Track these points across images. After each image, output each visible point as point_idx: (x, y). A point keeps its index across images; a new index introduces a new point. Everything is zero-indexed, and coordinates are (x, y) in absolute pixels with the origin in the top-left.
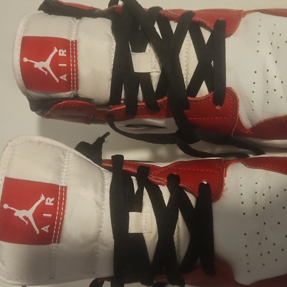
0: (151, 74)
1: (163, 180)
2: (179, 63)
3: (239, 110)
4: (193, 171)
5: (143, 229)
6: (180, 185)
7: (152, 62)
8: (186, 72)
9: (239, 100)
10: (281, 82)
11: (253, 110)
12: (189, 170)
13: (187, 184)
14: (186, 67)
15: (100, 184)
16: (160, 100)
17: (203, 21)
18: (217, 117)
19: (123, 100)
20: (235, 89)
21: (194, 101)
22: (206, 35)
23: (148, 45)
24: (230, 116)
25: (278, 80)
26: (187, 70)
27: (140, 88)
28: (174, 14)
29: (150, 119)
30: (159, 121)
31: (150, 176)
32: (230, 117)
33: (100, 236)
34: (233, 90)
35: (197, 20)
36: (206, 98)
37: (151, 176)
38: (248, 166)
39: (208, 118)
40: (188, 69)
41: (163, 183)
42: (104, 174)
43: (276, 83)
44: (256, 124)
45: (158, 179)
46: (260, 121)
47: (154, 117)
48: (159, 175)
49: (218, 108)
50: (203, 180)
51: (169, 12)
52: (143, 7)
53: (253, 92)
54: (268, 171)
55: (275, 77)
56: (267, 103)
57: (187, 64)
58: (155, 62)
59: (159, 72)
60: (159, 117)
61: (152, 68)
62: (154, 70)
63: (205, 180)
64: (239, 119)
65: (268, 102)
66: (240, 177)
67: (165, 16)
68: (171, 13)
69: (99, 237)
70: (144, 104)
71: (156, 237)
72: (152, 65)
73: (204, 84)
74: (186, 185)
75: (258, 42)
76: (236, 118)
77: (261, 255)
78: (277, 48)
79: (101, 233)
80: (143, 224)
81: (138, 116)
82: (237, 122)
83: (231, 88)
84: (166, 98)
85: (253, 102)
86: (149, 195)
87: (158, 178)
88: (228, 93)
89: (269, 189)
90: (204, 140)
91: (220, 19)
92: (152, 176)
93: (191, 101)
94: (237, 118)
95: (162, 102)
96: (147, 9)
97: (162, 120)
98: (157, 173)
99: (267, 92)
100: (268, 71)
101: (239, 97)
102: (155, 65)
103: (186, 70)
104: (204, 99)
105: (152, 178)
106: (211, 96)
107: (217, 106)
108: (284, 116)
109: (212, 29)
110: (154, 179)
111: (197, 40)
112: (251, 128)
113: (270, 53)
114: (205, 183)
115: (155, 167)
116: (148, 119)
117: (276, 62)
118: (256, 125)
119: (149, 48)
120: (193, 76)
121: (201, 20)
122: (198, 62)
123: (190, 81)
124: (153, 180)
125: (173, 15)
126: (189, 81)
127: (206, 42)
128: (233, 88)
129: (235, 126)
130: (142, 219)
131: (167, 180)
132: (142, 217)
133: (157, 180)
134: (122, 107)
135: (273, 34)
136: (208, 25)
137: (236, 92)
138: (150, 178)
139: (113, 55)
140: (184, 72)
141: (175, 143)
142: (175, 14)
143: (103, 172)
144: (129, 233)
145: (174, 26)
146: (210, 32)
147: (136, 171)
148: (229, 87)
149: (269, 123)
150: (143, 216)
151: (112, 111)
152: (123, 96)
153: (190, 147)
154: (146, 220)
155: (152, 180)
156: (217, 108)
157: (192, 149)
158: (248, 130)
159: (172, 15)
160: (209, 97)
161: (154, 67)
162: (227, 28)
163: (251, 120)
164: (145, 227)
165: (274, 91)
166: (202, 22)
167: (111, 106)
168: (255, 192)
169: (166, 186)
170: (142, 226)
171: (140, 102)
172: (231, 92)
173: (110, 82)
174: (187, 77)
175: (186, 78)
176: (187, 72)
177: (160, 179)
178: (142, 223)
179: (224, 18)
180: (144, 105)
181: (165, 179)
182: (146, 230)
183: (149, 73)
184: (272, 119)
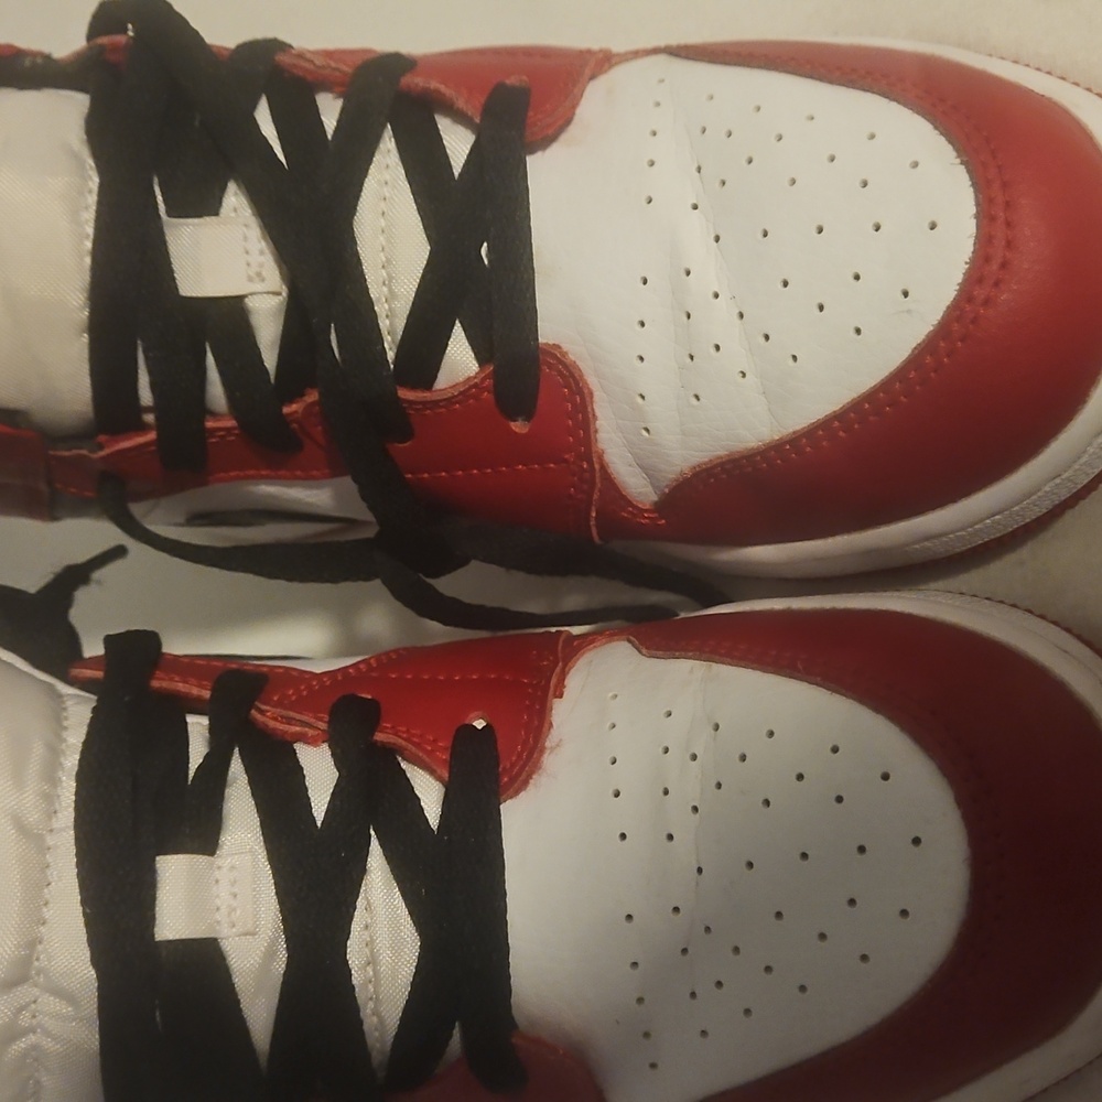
0: (250, 303)
1: (312, 721)
2: (357, 255)
3: (596, 431)
4: (441, 681)
5: (218, 922)
6: (379, 737)
7: (247, 253)
8: (385, 289)
9: (591, 394)
10: (736, 317)
11: (647, 430)
12: (426, 677)
13: (408, 731)
14: (383, 271)
15: (38, 750)
16: (294, 407)
17: (442, 88)
18: (524, 465)
19: (148, 410)
20: (576, 351)
21: (425, 404)
22: (458, 143)
23: (232, 187)
24: (566, 456)
25: (725, 309)
26: (388, 282)
27: (210, 359)
28: (330, 67)
29: (271, 484)
30: (308, 492)
31: (262, 712)
32: (566, 461)
33: (38, 959)
34: (565, 354)
35: (417, 85)
36: (469, 391)
37: (264, 707)
38: (644, 651)
39: (489, 471)
40: (391, 278)
41: (311, 732)
42: (65, 709)
43: (718, 321)
44: (667, 486)
45: (289, 721)
46: (682, 473)
47: (285, 478)
48: (300, 705)
49: (519, 427)
50: (472, 715)
51: (308, 56)
52: (208, 40)
53: (642, 359)
54: (714, 665)
55: (716, 296)
56: (694, 401)
57: (388, 261)
58: (262, 253)
59: (279, 294)
60: (307, 476)
61: (250, 279)
62: (258, 287)
63: (480, 713)
64: (604, 468)
65: (697, 397)
66: (610, 695)
67: (295, 71)
68: (317, 62)
69: (36, 964)
70: (231, 423)
71: (278, 950)
72: (248, 264)
73: (458, 334)
74: (403, 739)
75: (652, 164)
76: (591, 463)
77: (693, 995)
78: (717, 184)
79: (40, 947)
80: (218, 902)
81: (222, 475)
82: (598, 480)
83: (557, 347)
84: (313, 396)
85: (643, 397)
86: (251, 783)
87: (292, 714)
88: (550, 366)
89: (713, 732)
90: (487, 559)
91: (508, 82)
92: (268, 708)
93: (411, 403)
94: (597, 466)
95: (300, 411)
96: (226, 49)
97: (317, 488)
98: (293, 694)
99: (692, 357)
100: (688, 273)
101: (592, 380)
102: (261, 265)
103: (384, 284)
104: (461, 393)
105: (267, 716)
106: (483, 380)
107: (515, 421)
108: (759, 447)
109: (477, 120)
110: (275, 719)
111: (424, 162)
112: (656, 503)
113: (695, 207)
114: (480, 724)
115: (294, 673)
116: (266, 484)
117: (717, 239)
118: (667, 490)
119: (234, 200)
120: (413, 303)
121: (434, 85)
122: (427, 249)
123: (403, 325)
124: (272, 724)
125: (323, 67)
126: (401, 324)
127: (457, 171)
128: (566, 347)
129: (595, 497)
130: (217, 881)
131: (329, 723)
132: (217, 874)
133: (289, 724)
134: (141, 440)
135: (704, 131)
136: (461, 103)
137: (578, 363)
138: (258, 716)
139: (90, 230)
140: (376, 291)
141: (377, 577)
142: (333, 64)
143: (63, 702)
144: (157, 939)
145: (330, 111)
146: (473, 132)
147: (207, 694)
148: (551, 342)
149: (712, 480)
150: (219, 868)
151: (108, 455)
152: (146, 396)
153: (431, 587)
154: (233, 883)
155: (267, 726)
156: (517, 430)
157: (441, 595)
158: (646, 511)
159: (319, 67)
160: (475, 386)
161: (259, 274)
162: (531, 114)
163: (648, 471)
164: (229, 914)
165: (713, 350)
166: (438, 91)
167: (102, 438)
168: (661, 750)
169: (325, 747)
170: (218, 909)
171: (215, 415)
172: (560, 362)
173: (85, 338)
174: (390, 309)
175: (387, 316)
176: (390, 290)
177: (298, 716)
178: (218, 896)
179: (525, 78)
180: (234, 428)
181: (321, 720)
182: (234, 926)
183: (240, 298)
184: (719, 461)
